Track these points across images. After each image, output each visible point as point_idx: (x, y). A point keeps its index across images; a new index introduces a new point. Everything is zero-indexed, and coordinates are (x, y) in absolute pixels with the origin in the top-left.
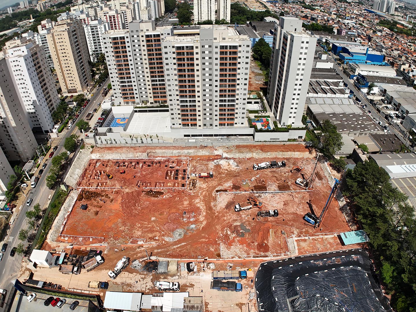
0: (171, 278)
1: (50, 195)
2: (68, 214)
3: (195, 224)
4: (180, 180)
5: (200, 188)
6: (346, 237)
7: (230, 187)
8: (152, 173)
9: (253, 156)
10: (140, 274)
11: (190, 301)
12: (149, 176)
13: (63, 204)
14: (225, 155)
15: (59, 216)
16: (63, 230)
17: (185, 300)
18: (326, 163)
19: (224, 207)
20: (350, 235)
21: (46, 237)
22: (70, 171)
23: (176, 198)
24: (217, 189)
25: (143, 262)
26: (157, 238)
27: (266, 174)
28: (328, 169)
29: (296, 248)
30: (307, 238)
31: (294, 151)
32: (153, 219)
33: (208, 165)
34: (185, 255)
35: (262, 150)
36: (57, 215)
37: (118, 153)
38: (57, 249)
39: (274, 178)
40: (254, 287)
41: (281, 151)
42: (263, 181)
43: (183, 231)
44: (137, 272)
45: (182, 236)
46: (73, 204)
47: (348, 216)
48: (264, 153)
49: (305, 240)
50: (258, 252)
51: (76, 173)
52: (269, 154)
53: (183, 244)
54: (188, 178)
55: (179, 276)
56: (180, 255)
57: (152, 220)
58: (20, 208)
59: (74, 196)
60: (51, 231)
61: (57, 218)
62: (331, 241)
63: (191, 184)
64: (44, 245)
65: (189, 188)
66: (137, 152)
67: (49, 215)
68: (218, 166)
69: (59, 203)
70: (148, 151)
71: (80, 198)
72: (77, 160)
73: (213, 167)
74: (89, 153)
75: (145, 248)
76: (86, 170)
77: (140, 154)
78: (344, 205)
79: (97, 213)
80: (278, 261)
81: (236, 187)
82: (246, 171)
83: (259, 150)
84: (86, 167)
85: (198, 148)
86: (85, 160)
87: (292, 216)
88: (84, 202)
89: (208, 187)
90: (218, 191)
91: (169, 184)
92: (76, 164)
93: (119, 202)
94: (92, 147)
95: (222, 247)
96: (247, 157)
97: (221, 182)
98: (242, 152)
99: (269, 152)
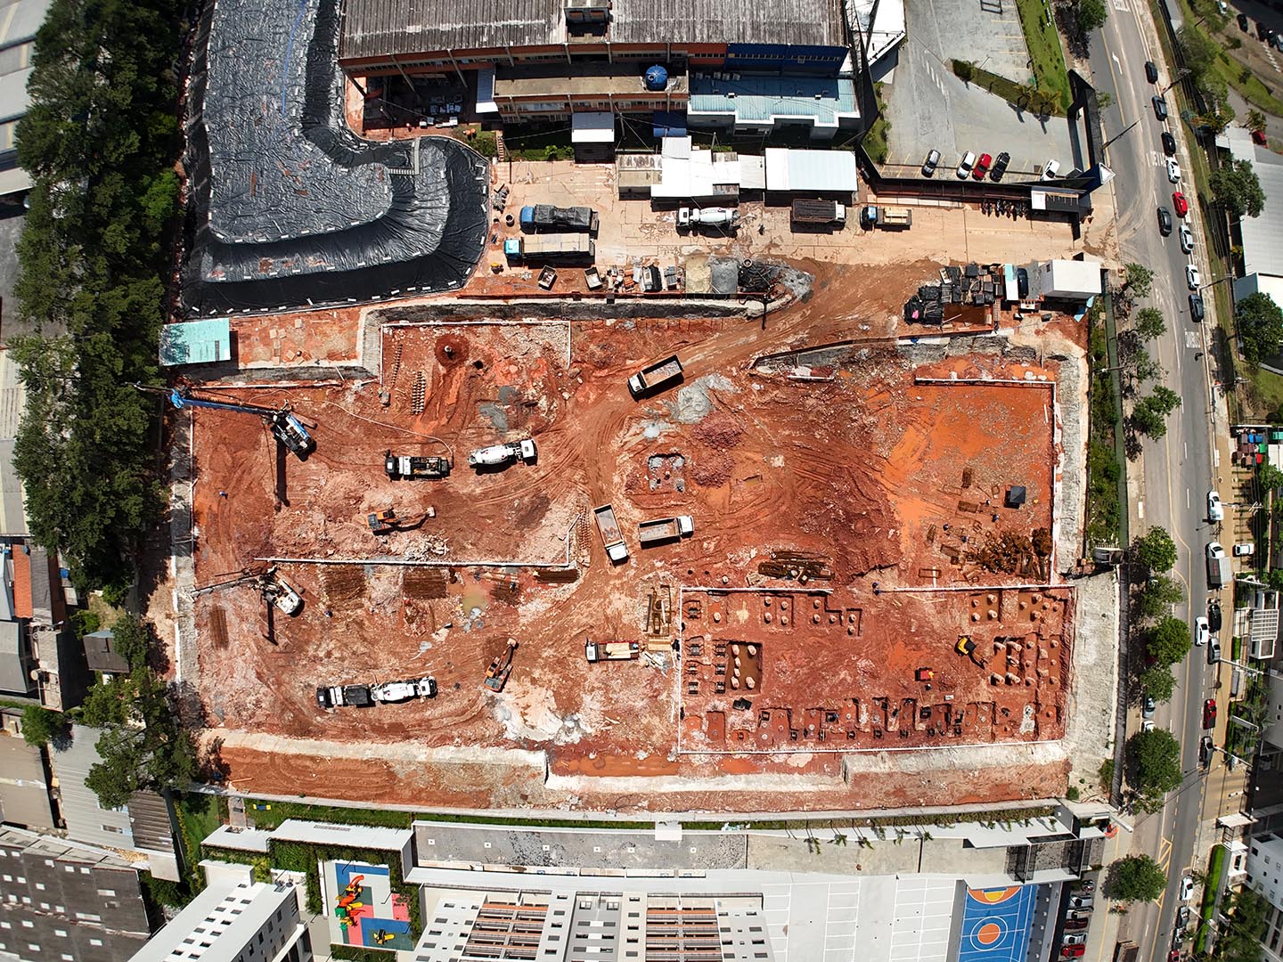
0: (700, 248)
1: (1141, 515)
2: (1058, 471)
3: (646, 439)
4: (708, 637)
5: (632, 595)
6: (217, 343)
7: (530, 597)
8: (815, 675)
9: (429, 750)
10: (783, 257)
11: (648, 176)
12: (824, 657)
13: (1088, 491)
14: (538, 759)
15: (1083, 446)
16: (1052, 406)
17: (660, 179)
18: (178, 678)
19: (552, 505)
20: (204, 352)
21: (1089, 361)
22: (1115, 639)
23: (712, 546)
24: (573, 586)
25: (781, 291)
26: (756, 386)
27: (395, 654)
28: (178, 648)
29: (360, 332)
30: (325, 363)
31: (272, 755)
32: (779, 461)
33: (605, 713)
34: (670, 332)
35: (392, 775)
36: (1088, 445)
37: (966, 771)
38: (1042, 326)
39: (370, 634)
40: (491, 223)
41: (322, 760)
42: (411, 620)
43: (678, 412)
44: (793, 263)
45: (681, 397)
46: (1056, 514)
47: (186, 439)
48: (385, 758)
49: (331, 356)
50: (467, 336)
51: (1094, 642)
52: (368, 755)
54: (676, 646)
55: (681, 255)
56: (683, 332)
57: (781, 457)
58: (1217, 453)
59: (1066, 546)
60: (1083, 385)
61: (1084, 438)
62: (260, 349)
63: (664, 615)
64: (1084, 337)
65: (673, 591)
66: (890, 775)
67: (1113, 435)
68: (567, 706)
69: (1100, 491)
70: (845, 788)
71: (1042, 543)
72: (1106, 700)
73: (587, 698)
74: (1075, 763)
75: (784, 344)
76: (1064, 683)
77: (873, 769)
78: (180, 482)
79: (967, 478)
80: (419, 290)
81: (507, 594)
82: (463, 677)
83: (401, 776)
84: (1069, 697)
85: (645, 804)
86: (1080, 720)
87: (345, 459)
88: (1024, 523)
89: (606, 596)
90: (570, 576)
91: (743, 615)
92: (1106, 680)
93: (904, 533)
94: (1072, 794)
95: (565, 356)
96: (452, 748)
97: (558, 617)
98: (467, 767)
99: (366, 762)
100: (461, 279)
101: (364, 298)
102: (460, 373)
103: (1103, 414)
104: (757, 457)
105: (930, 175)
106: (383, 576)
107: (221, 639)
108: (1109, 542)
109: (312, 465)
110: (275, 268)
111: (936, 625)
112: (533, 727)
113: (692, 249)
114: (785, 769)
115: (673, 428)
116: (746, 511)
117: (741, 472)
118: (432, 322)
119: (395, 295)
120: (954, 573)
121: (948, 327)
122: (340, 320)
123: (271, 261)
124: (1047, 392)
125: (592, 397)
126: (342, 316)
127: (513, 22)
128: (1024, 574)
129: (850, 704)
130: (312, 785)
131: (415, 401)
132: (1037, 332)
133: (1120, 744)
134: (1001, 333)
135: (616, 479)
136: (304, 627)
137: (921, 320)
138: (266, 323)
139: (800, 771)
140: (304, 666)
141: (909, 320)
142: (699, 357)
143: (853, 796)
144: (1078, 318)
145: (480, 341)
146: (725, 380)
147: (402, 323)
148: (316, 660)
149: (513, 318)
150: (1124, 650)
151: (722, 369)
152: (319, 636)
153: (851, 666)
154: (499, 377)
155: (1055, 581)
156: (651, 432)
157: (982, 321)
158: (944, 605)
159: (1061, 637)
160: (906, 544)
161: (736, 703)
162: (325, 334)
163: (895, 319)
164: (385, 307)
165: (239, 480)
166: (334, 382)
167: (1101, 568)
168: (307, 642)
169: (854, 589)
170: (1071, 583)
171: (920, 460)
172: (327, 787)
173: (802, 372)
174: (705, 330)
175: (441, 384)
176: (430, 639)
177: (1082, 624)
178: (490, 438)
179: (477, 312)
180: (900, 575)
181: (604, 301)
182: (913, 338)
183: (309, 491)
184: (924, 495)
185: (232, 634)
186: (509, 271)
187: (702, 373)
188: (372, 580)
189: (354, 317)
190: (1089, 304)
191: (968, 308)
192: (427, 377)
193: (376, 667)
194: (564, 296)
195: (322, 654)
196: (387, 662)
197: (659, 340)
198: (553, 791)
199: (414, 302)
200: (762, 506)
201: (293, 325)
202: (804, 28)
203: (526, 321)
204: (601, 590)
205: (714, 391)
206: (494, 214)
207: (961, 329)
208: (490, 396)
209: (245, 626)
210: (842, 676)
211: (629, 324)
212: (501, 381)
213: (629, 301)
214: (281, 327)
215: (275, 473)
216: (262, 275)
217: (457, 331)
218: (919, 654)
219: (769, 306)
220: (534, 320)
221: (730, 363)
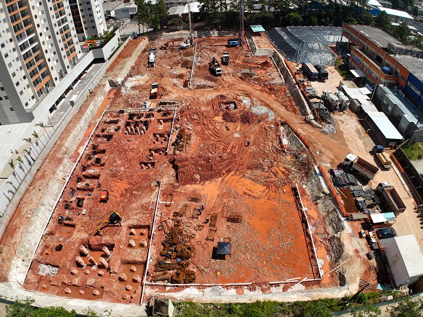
3: (242, 100)
4: (153, 119)
7: (179, 80)
8: (123, 152)
10: (339, 125)
12: (131, 155)
18: (164, 34)
20: (255, 28)
24: (181, 87)
25: (322, 123)
26: (273, 126)
32: (237, 135)
35: (125, 58)
38: (363, 254)
43: (255, 107)
45: (262, 107)
68: (136, 88)
73: (137, 91)
78: (218, 32)
80: (285, 54)
81: (181, 77)
85: (89, 99)
90: (185, 86)
93: (197, 186)
99: (131, 54)
100: (291, 60)
101: (278, 48)
102: (259, 66)
104: (238, 129)
106: (190, 59)
111: (134, 205)
112: (131, 82)
114: (80, 145)
115: (248, 106)
116: (211, 127)
120: (167, 214)
121: (335, 191)
122: (270, 46)
125: (257, 88)
132: (357, 251)
134: (346, 224)
142: (282, 110)
144: (378, 286)
145: (271, 69)
146: (273, 117)
151: (278, 116)
153: (122, 165)
154: (260, 71)
156: (245, 101)
160: (190, 188)
161: (119, 127)
169: (166, 164)
171: (245, 193)
173: (285, 142)
175: (255, 63)
176: (168, 66)
177: (104, 303)
178: (237, 71)
180: (170, 184)
181: (295, 83)
184: (222, 196)
187: (274, 111)
191: (353, 202)
200: (214, 131)
205: (267, 115)
207: (338, 199)
208: (252, 70)
210: (118, 162)
211: (289, 95)
212: (258, 72)
213: (298, 87)
214: (265, 40)
218: (118, 196)
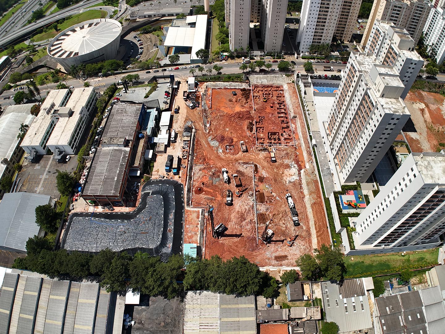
2: (229, 88)
5: (259, 154)
6: (191, 248)
7: (261, 174)
9: (306, 196)
10: (183, 125)
12: (270, 122)
13: (233, 82)
16: (216, 89)
17: (163, 143)
19: (239, 169)
21: (207, 82)
22: (261, 76)
24: (258, 165)
25: (191, 126)
26: (211, 133)
27: (281, 206)
30: (200, 219)
31: (317, 237)
32: (228, 129)
33: (288, 159)
34: (198, 147)
35: (315, 203)
36: (224, 82)
37: (291, 98)
38: (200, 88)
39: (276, 212)
40: (167, 178)
41: (315, 222)
42: (271, 202)
43: (216, 146)
44: (185, 124)
45: (213, 145)
46: (237, 88)
48: (310, 205)
49: (198, 218)
50: (195, 187)
51: (262, 80)
52: (311, 210)
53: (206, 146)
54: (271, 146)
55: (181, 142)
56: (198, 145)
58: (225, 63)
59: (244, 86)
60: (212, 83)
61: (222, 83)
63: (264, 148)
64: (203, 83)
65: (258, 147)
66: (294, 110)
67: (222, 77)
68: (288, 167)
69: (233, 79)
70: (297, 116)
71: (244, 90)
73: (285, 163)
74: (287, 82)
75: (202, 126)
76: (272, 86)
79: (231, 101)
80: (183, 194)
81: (261, 179)
82: (284, 189)
83: (314, 201)
84: (274, 85)
85: (308, 149)
86: (278, 82)
87: (227, 217)
88: (239, 93)
89: (260, 159)
90: (256, 166)
91: (262, 135)
92: (270, 77)
93: (242, 110)
94: (293, 82)
95: (202, 167)
96: (304, 191)
97: (266, 168)
98: (308, 185)
99: (313, 210)
100: (181, 185)
101: (183, 207)
102: (205, 189)
103: (218, 79)
104: (226, 133)
105: (168, 104)
106: (260, 208)
107: (285, 257)
108: (243, 77)
109: (229, 227)
110: (171, 227)
111: (261, 105)
112: (295, 174)
113: (180, 140)
114: (296, 128)
115: (220, 147)
116: (239, 135)
117: (230, 135)
118: (191, 195)
119: (183, 199)
120: (250, 103)
121: (200, 101)
122: (188, 215)
123: (169, 229)
124: (213, 90)
125: (212, 161)
126: (187, 214)
127: (121, 158)
128: (250, 93)
129: (280, 119)
130: (323, 224)
131: (212, 200)
132: (202, 89)
133: (281, 73)
134: (201, 94)
135: (232, 157)
136: (277, 231)
137: (199, 105)
138: (186, 237)
139: (296, 126)
140: (289, 231)
141: (199, 107)
142: (204, 142)
143: (299, 114)
144: (199, 84)
145: (196, 184)
146: (209, 137)
147: (190, 202)
148: (286, 227)
149: (192, 177)
150: (263, 73)
151: (207, 138)
152: (279, 227)
153: (271, 118)
154: (207, 180)
155: (251, 88)
156: (221, 151)
157: (199, 97)
158: (257, 104)
159: (262, 88)
160: (244, 110)
161: (282, 136)
162: (192, 219)
163: (198, 109)
164: (186, 203)
165: (234, 250)
166: (205, 220)
167: (248, 79)
168: (281, 230)
169: (255, 117)
170: (251, 86)
171: (227, 108)
172: (323, 220)
173: (208, 125)
174: (198, 141)
175: (207, 193)
176: (275, 197)
177: (259, 83)
178: (222, 182)
179: (189, 183)
180: (251, 110)
181: (190, 156)
182: (202, 106)
183: (236, 227)
184: (234, 107)
185: (283, 254)
186: (180, 175)
187: (207, 141)
188: (261, 212)
189: (188, 211)
190: (196, 82)
192: (206, 196)
193: (285, 211)
194: (188, 164)
195: (284, 226)
196: (284, 208)
197: (199, 149)
198: (310, 166)
199: (186, 196)
200: (237, 132)
201: (188, 228)
202: (137, 110)
203: (193, 174)
204: (259, 160)
205: (212, 139)
206: (165, 178)
207: (201, 99)
208: (211, 182)
209: (279, 250)
210: (274, 119)
211: (195, 154)
212: (208, 179)
213: (190, 151)
214: (188, 232)
215: (231, 238)
216: (172, 232)
217: (194, 189)
219: (194, 127)
220: (193, 173)
221: (205, 136)
